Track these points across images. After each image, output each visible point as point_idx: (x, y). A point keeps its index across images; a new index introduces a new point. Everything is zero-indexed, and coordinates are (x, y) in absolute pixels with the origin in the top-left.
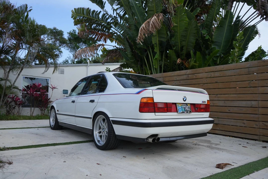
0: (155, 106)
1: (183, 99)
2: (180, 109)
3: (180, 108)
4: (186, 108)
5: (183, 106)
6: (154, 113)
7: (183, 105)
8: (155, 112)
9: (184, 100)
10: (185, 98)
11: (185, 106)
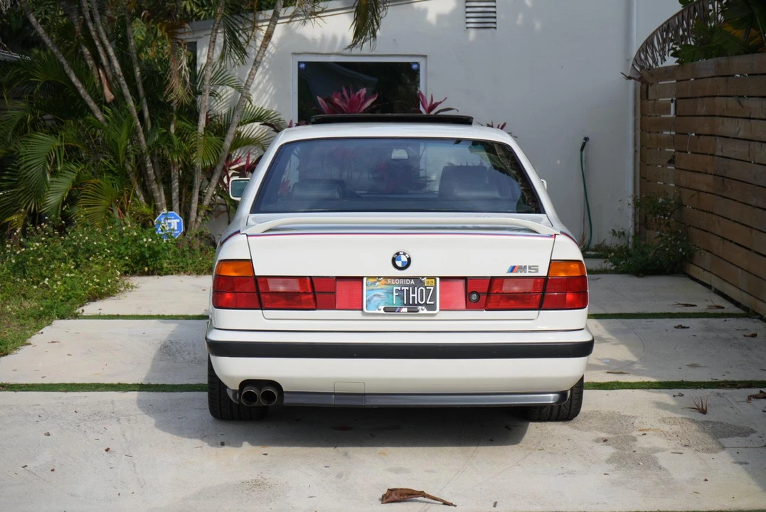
0: (261, 288)
1: (394, 260)
2: (376, 298)
3: (379, 296)
4: (411, 295)
5: (395, 288)
6: (260, 311)
7: (395, 285)
8: (261, 307)
9: (399, 264)
10: (400, 259)
11: (405, 288)
